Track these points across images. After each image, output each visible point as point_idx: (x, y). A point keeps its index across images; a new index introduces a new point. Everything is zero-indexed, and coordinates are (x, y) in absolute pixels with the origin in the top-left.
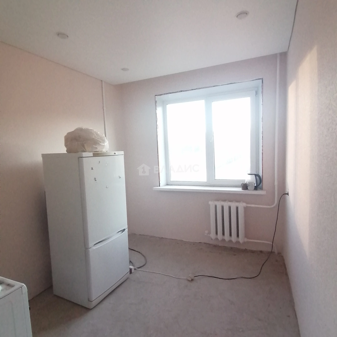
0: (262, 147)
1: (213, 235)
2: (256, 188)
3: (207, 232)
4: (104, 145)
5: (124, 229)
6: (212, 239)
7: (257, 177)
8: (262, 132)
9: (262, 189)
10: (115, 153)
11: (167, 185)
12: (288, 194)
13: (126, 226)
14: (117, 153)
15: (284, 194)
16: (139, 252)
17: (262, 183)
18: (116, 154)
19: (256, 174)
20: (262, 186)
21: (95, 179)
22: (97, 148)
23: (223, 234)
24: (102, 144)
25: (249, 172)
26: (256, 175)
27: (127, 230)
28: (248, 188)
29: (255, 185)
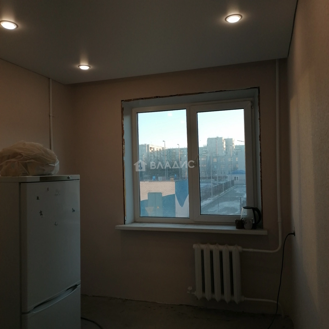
0: (260, 173)
1: (198, 293)
2: (254, 227)
3: (190, 288)
4: (54, 167)
5: (76, 286)
6: (197, 299)
7: (256, 212)
8: (261, 153)
9: (261, 227)
10: (68, 178)
11: (135, 222)
12: (294, 234)
13: (78, 281)
14: (72, 177)
15: (290, 234)
16: (94, 322)
17: (262, 220)
18: (70, 179)
19: (253, 207)
20: (263, 223)
21: (41, 212)
22: (44, 170)
23: (213, 291)
24: (52, 165)
25: (245, 205)
26: (255, 209)
27: (79, 286)
28: (245, 226)
29: (254, 222)
